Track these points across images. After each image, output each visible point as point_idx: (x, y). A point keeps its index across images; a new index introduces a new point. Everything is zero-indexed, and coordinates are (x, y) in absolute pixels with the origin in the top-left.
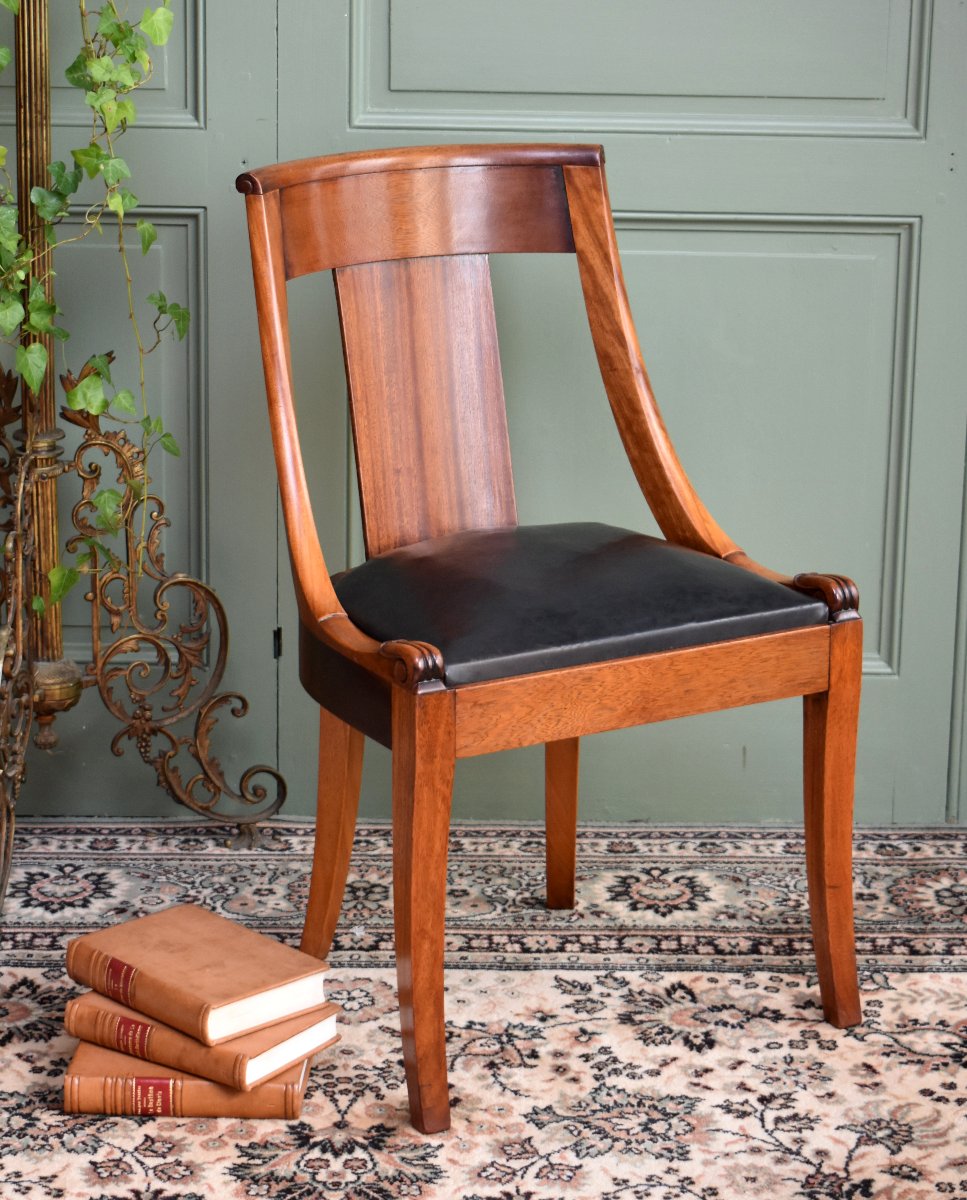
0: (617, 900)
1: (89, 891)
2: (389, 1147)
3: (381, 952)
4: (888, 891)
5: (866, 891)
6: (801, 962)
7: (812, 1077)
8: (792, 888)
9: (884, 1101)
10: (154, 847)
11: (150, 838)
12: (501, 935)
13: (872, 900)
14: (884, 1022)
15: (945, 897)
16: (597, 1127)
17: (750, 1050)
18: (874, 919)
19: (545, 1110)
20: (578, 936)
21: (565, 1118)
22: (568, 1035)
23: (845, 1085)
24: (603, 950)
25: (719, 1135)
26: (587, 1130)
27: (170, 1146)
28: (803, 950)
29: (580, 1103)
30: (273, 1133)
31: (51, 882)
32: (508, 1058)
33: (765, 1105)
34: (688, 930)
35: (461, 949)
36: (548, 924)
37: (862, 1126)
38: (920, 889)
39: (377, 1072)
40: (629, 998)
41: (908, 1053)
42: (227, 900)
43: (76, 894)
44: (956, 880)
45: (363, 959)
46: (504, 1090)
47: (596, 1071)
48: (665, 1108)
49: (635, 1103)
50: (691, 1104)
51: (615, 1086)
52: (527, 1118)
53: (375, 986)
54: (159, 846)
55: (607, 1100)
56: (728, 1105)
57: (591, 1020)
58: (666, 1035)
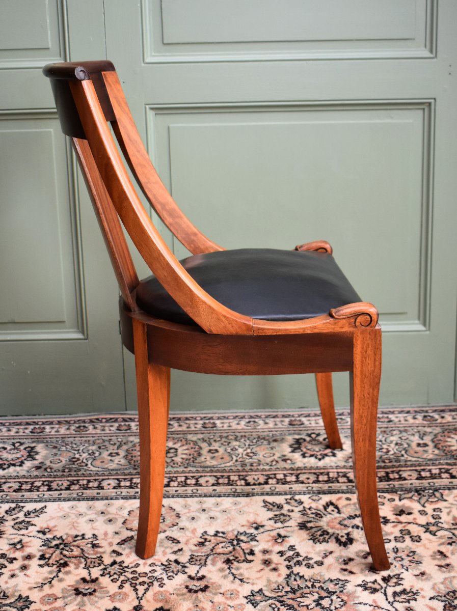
0: (295, 452)
1: (25, 457)
3: (171, 488)
4: (433, 441)
5: (421, 442)
6: (394, 486)
7: (410, 561)
8: (384, 442)
10: (63, 431)
11: (61, 426)
12: (235, 475)
13: (425, 447)
14: (445, 522)
16: (288, 605)
18: (429, 457)
19: (258, 592)
20: (275, 474)
21: (270, 598)
22: (271, 538)
23: (429, 566)
24: (290, 482)
25: (361, 606)
26: (283, 607)
28: (394, 478)
29: (278, 586)
31: (7, 452)
32: (237, 555)
33: (387, 584)
34: (333, 469)
35: (213, 485)
36: (259, 467)
37: (445, 596)
38: (449, 440)
39: (163, 567)
40: (304, 512)
42: (94, 459)
43: (18, 458)
46: (234, 579)
47: (287, 563)
48: (328, 588)
49: (310, 586)
50: (343, 584)
51: (298, 573)
52: (247, 599)
53: (166, 510)
54: (65, 430)
55: (294, 584)
56: (365, 584)
57: (283, 528)
58: (325, 536)
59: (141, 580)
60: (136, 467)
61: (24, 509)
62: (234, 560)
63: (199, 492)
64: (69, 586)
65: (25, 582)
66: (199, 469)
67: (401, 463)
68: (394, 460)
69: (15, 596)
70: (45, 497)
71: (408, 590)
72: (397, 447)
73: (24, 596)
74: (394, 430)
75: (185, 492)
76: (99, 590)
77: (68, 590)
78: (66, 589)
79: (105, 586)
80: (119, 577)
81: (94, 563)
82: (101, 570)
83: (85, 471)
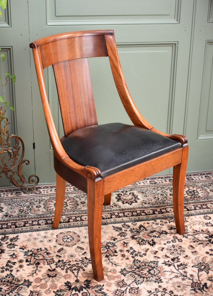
0: (119, 201)
2: (91, 287)
3: (71, 223)
5: (171, 193)
6: (165, 216)
7: (180, 251)
8: (155, 194)
9: (199, 257)
10: (10, 195)
11: (8, 193)
14: (190, 232)
15: (188, 193)
16: (138, 274)
17: (164, 244)
19: (124, 270)
20: (114, 213)
21: (130, 272)
22: (121, 244)
23: (188, 252)
24: (121, 216)
25: (166, 272)
26: (136, 275)
27: (37, 294)
28: (164, 212)
29: (131, 266)
30: (61, 286)
32: (110, 253)
33: (174, 262)
34: (137, 209)
36: (106, 210)
37: (197, 265)
39: (81, 262)
40: (131, 231)
41: (199, 241)
42: (31, 210)
44: (189, 188)
45: (67, 225)
46: (112, 264)
47: (131, 255)
48: (151, 265)
49: (144, 265)
50: (157, 263)
51: (138, 260)
52: (121, 273)
53: (72, 234)
54: (11, 195)
55: (137, 265)
56: (165, 263)
57: (125, 239)
58: (143, 242)
59: (74, 268)
60: (51, 213)
61: (9, 238)
62: (109, 255)
63: (84, 224)
64: (44, 273)
65: (24, 273)
66: (80, 212)
67: (166, 204)
68: (162, 203)
69: (23, 280)
70: (16, 231)
71: (183, 264)
72: (162, 196)
73: (27, 280)
74: (158, 188)
75: (77, 224)
76: (58, 274)
77: (45, 275)
78: (43, 275)
79: (60, 272)
80: (64, 268)
81: (51, 262)
82: (55, 265)
83: (29, 216)
